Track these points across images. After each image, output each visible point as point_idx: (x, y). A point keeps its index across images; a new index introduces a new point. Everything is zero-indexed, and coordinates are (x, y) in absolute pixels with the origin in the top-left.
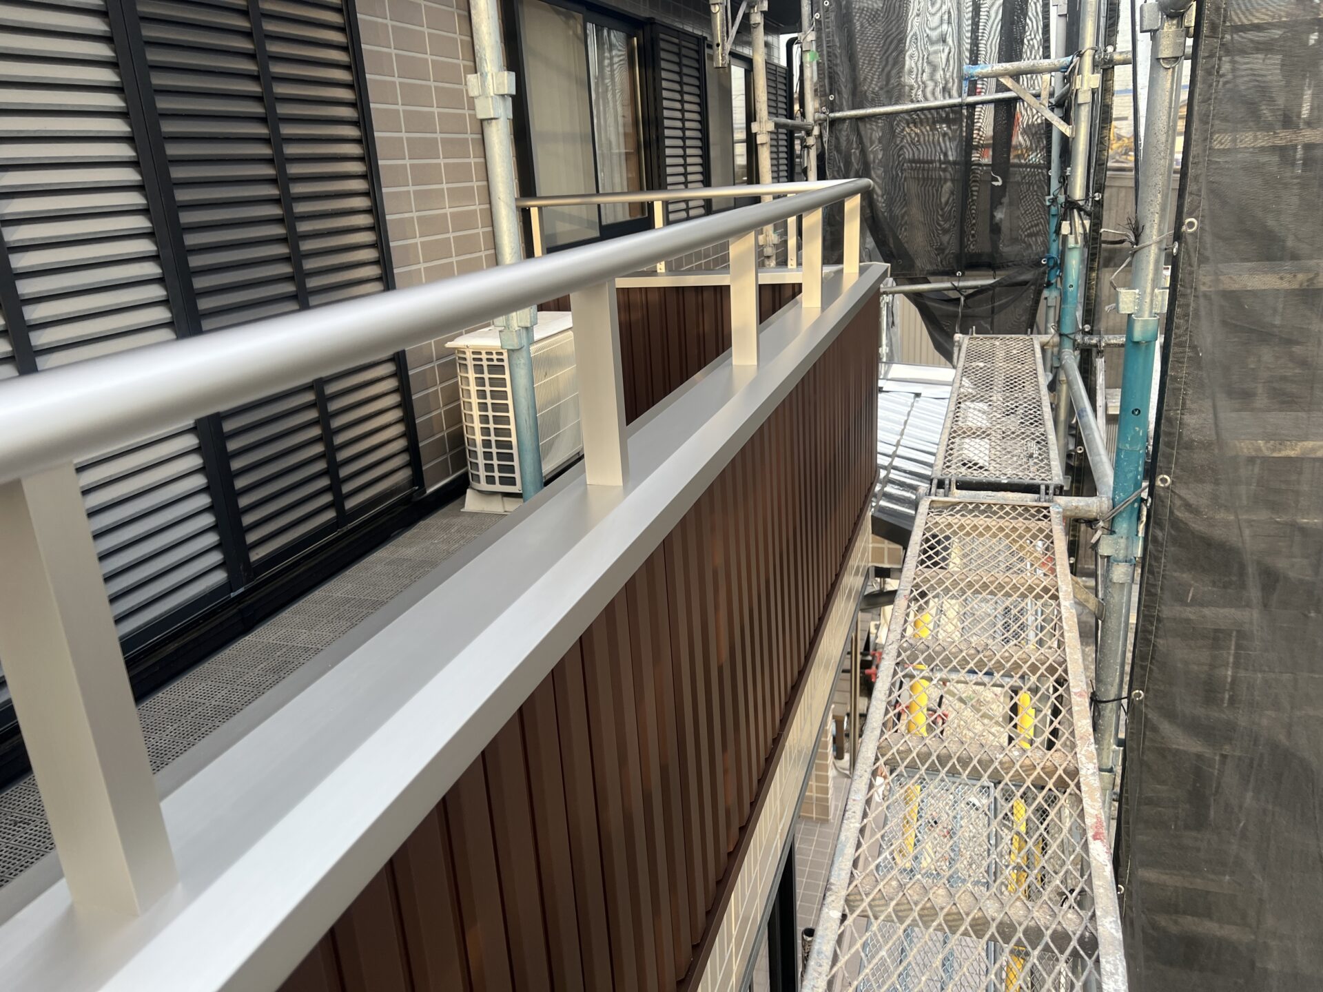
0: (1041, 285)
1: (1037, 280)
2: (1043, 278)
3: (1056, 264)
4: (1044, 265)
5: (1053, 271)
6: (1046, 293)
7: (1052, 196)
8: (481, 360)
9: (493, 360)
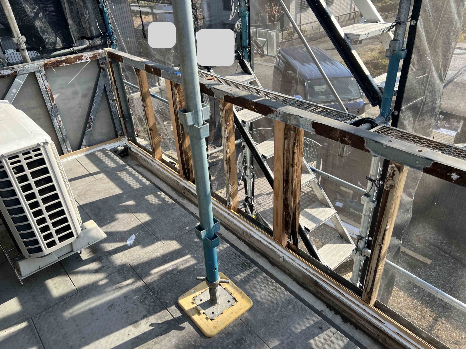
8: (19, 161)
9: (31, 158)
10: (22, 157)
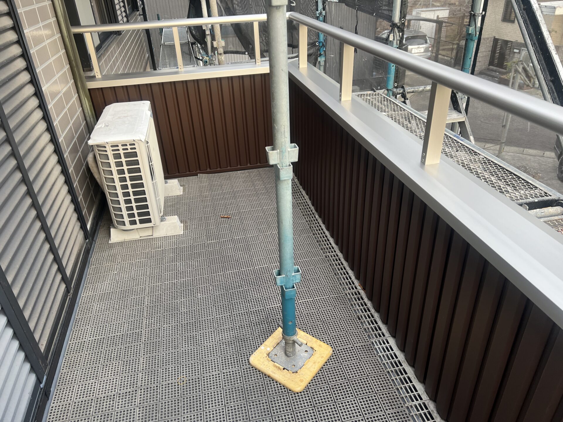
0: (317, 55)
1: (315, 53)
2: (318, 52)
3: (323, 45)
4: (318, 46)
5: (322, 49)
6: (319, 59)
7: (319, 12)
8: (118, 150)
9: (127, 149)
10: (120, 148)
